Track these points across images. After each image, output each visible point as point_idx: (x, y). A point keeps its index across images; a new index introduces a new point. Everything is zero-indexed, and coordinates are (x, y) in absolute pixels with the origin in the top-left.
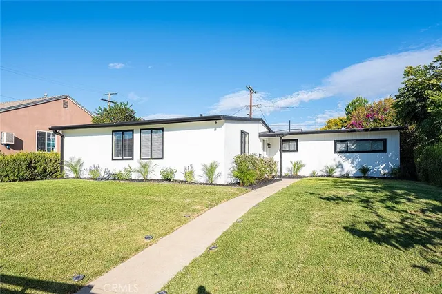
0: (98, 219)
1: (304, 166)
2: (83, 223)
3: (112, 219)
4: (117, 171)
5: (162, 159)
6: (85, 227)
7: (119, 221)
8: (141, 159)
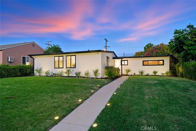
0: (56, 93)
1: (130, 71)
2: (51, 94)
3: (62, 93)
4: (57, 73)
5: (75, 68)
6: (52, 96)
7: (65, 94)
8: (66, 68)
